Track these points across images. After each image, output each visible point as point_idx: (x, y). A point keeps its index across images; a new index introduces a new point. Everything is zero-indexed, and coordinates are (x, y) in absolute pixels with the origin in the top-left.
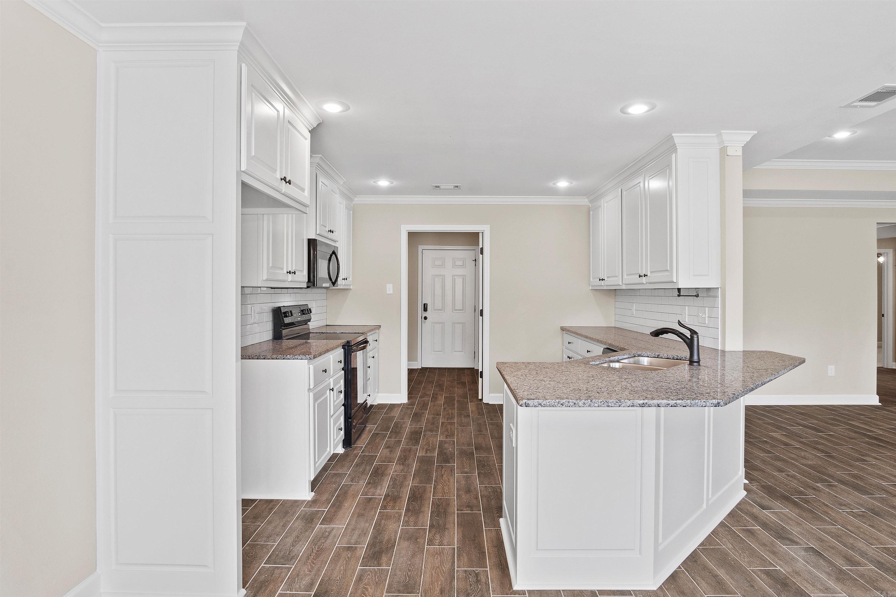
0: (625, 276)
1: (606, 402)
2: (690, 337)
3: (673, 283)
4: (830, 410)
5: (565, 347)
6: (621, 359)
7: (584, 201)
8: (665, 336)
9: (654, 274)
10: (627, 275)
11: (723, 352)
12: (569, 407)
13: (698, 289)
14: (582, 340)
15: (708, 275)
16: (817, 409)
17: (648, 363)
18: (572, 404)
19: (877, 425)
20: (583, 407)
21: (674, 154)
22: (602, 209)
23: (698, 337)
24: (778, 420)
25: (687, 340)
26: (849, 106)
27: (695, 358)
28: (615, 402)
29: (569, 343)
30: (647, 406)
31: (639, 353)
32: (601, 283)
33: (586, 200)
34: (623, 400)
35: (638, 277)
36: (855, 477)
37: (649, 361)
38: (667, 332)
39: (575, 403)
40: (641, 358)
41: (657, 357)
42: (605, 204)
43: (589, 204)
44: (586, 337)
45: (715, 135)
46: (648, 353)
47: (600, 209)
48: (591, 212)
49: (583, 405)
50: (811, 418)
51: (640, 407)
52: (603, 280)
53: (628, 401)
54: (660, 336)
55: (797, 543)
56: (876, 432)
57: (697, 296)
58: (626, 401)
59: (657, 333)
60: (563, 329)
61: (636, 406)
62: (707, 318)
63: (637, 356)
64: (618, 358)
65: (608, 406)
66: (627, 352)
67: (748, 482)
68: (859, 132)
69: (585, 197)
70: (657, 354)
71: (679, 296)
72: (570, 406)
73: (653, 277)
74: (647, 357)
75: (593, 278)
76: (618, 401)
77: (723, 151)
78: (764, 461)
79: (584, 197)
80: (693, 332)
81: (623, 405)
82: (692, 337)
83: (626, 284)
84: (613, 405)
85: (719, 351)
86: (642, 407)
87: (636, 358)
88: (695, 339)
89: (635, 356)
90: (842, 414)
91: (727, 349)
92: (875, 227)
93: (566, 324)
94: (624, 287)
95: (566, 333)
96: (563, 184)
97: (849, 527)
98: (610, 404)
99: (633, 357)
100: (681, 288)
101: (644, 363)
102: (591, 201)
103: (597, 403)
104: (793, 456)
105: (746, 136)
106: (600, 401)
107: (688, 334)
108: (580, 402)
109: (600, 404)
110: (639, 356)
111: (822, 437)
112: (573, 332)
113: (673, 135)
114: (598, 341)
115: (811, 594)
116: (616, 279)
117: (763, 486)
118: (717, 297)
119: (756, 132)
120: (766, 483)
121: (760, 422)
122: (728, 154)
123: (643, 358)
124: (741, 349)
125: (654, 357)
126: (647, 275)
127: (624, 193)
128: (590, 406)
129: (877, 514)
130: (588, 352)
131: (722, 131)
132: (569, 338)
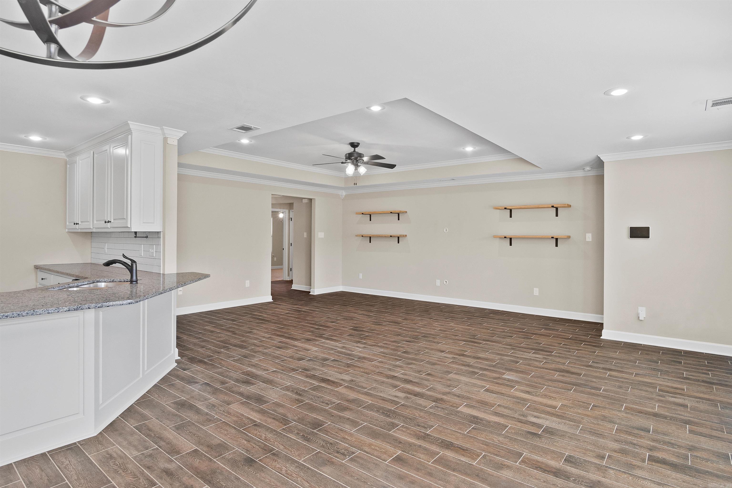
0: (95, 222)
1: (47, 310)
2: (131, 265)
3: (128, 228)
4: (246, 308)
5: (40, 283)
6: (81, 285)
7: (62, 155)
8: (114, 265)
9: (116, 221)
10: (97, 221)
11: (164, 274)
12: (13, 317)
13: (147, 233)
14: (54, 275)
15: (154, 223)
16: (238, 309)
17: (104, 286)
18: (16, 315)
19: (266, 312)
20: (26, 316)
21: (130, 136)
22: (78, 164)
23: (136, 265)
24: (213, 318)
25: (129, 267)
26: (232, 129)
27: (134, 278)
28: (54, 310)
29: (42, 279)
30: (80, 309)
31: (98, 280)
32: (76, 227)
33: (64, 154)
34: (61, 308)
35: (104, 222)
36: (243, 341)
37: (105, 285)
38: (115, 263)
39: (19, 314)
40: (99, 284)
41: (112, 281)
42: (80, 161)
43: (66, 158)
44: (58, 272)
45: (159, 128)
46: (105, 279)
47: (76, 165)
48: (68, 165)
49: (26, 315)
50: (233, 314)
51: (75, 310)
52: (77, 224)
53: (65, 307)
54: (111, 265)
55: (197, 383)
56: (263, 316)
57: (147, 237)
58: (63, 308)
59: (108, 264)
60: (37, 268)
61: (72, 311)
62: (154, 252)
63: (96, 282)
64: (78, 285)
65: (49, 313)
66: (88, 279)
67: (180, 358)
68: (253, 142)
69: (63, 152)
70: (112, 279)
71: (135, 237)
72: (15, 317)
73: (115, 223)
74: (104, 282)
75: (69, 222)
76: (57, 309)
77: (165, 139)
78: (195, 344)
79: (61, 152)
80: (133, 261)
81: (61, 311)
82: (132, 265)
83: (96, 228)
84: (52, 311)
85: (161, 274)
86: (76, 310)
87: (95, 283)
88: (134, 266)
89: (94, 283)
90: (252, 309)
91: (166, 273)
92: (271, 196)
93: (41, 263)
94: (94, 230)
95: (40, 271)
96: (35, 138)
97: (229, 367)
98: (50, 312)
99: (92, 283)
100: (137, 232)
101: (101, 286)
102: (68, 156)
103: (39, 311)
104: (213, 337)
105: (180, 133)
106: (41, 310)
107: (129, 262)
108: (24, 313)
109: (41, 312)
110: (98, 282)
111: (235, 324)
112: (46, 269)
113: (129, 122)
114: (67, 274)
115: (196, 404)
116: (88, 223)
117: (189, 359)
118: (160, 238)
119: (186, 132)
120: (192, 356)
121: (201, 321)
122: (168, 143)
123: (101, 283)
124: (175, 272)
125: (110, 282)
126: (111, 222)
127: (96, 155)
128: (32, 314)
129: (246, 357)
130: (42, 280)
131: (164, 127)
132: (41, 275)
